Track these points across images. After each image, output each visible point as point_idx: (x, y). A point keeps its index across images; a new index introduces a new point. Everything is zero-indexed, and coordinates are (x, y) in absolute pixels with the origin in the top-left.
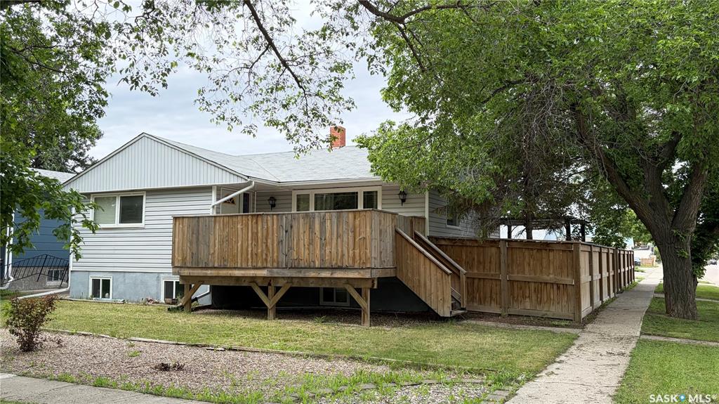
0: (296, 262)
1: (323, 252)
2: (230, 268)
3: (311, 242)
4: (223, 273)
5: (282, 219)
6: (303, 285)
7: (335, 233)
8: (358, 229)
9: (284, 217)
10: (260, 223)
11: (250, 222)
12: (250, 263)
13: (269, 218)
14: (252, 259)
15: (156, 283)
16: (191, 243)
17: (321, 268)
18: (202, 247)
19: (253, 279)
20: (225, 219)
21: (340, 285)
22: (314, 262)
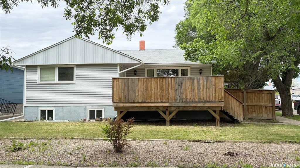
0: (185, 100)
1: (199, 95)
2: (148, 103)
3: (193, 90)
4: (144, 105)
5: (176, 80)
6: (185, 109)
7: (205, 86)
8: (217, 85)
9: (178, 79)
10: (164, 81)
11: (159, 81)
12: (159, 100)
13: (169, 79)
14: (160, 98)
15: (84, 111)
16: (124, 91)
17: (198, 102)
18: (131, 93)
19: (158, 107)
20: (144, 79)
21: (205, 109)
22: (194, 99)
